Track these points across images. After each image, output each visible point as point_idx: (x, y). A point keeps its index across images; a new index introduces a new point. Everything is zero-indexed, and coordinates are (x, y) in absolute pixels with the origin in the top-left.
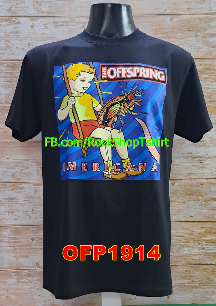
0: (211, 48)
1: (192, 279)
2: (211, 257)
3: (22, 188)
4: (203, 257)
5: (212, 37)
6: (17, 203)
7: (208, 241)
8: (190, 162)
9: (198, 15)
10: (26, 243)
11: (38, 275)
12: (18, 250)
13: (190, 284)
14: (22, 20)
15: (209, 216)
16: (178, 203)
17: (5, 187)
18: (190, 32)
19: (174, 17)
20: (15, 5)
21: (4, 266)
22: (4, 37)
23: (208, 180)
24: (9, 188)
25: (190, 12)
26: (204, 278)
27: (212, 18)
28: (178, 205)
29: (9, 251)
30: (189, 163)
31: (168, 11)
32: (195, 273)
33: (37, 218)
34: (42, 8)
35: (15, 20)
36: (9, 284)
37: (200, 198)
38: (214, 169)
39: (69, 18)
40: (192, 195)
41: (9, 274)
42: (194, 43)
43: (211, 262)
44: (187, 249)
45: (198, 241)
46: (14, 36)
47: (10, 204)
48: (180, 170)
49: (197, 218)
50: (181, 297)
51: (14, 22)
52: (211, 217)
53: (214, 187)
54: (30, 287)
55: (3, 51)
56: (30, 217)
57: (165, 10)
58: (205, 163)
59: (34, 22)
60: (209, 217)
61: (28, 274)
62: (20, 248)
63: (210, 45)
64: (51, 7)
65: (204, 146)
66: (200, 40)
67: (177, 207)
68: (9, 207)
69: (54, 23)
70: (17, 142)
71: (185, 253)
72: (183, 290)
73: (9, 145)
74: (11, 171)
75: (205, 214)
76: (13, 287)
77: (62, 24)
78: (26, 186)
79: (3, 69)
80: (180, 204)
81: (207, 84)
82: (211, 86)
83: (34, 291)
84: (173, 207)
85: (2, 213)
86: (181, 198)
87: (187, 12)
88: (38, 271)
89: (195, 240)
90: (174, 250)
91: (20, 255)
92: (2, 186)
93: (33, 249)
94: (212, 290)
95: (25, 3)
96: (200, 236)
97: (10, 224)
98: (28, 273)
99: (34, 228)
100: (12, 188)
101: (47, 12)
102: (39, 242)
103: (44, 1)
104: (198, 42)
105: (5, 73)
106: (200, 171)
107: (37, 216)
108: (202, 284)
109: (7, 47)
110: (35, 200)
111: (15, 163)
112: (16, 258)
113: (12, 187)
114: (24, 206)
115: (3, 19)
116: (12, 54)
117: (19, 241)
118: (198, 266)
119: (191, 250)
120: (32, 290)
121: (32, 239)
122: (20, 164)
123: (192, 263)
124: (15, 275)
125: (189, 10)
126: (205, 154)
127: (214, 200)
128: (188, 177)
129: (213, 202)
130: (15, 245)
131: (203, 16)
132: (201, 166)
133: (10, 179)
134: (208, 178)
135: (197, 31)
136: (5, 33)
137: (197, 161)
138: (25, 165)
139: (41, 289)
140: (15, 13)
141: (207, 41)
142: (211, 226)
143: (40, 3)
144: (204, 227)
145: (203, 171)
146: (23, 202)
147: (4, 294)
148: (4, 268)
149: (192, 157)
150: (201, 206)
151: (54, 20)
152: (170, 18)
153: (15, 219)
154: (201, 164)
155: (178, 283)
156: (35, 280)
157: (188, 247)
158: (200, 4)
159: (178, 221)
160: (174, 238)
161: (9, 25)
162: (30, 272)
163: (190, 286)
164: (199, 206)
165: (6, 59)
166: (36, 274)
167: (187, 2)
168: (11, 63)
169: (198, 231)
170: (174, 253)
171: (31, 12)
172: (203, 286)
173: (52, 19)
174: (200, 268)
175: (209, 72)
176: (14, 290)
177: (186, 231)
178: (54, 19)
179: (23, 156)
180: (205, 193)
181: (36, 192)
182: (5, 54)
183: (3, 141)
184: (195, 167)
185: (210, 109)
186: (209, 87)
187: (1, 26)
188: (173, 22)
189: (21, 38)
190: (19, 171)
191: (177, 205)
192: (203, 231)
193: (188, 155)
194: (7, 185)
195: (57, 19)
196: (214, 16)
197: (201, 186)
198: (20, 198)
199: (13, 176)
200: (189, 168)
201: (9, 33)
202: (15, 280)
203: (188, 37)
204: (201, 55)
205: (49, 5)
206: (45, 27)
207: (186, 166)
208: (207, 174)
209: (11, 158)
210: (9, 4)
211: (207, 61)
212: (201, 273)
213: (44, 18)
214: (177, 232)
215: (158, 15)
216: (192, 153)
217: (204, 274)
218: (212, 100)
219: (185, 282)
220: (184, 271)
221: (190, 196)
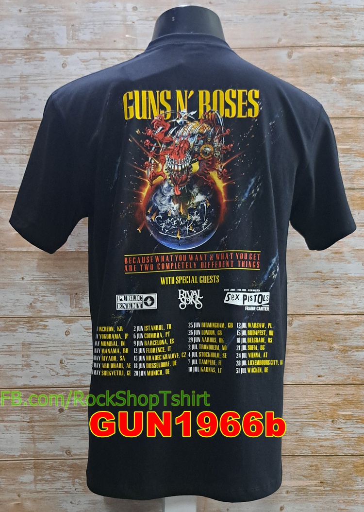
0: (353, 102)
1: (321, 479)
2: (353, 443)
3: (45, 327)
4: (339, 442)
5: (356, 84)
6: (36, 351)
7: (346, 417)
8: (319, 286)
9: (333, 48)
10: (50, 416)
11: (69, 469)
12: (36, 428)
13: (318, 488)
14: (48, 55)
15: (348, 376)
16: (299, 354)
17: (17, 325)
18: (319, 76)
19: (293, 51)
20: (37, 30)
21: (14, 454)
22: (19, 82)
23: (348, 316)
24: (23, 326)
25: (319, 43)
26: (340, 479)
27: (356, 53)
28: (299, 356)
29: (22, 429)
30: (317, 289)
31: (284, 42)
32: (326, 469)
33: (68, 376)
34: (80, 34)
35: (38, 55)
36: (22, 483)
37: (335, 346)
38: (357, 299)
39: (122, 53)
40: (322, 340)
41: (22, 466)
42: (325, 93)
43: (352, 452)
44: (312, 429)
45: (331, 417)
46: (35, 80)
47: (25, 353)
48: (303, 300)
49: (330, 379)
50: (301, 508)
51: (35, 57)
52: (352, 377)
53: (358, 328)
54: (56, 489)
55: (17, 106)
56: (57, 374)
57: (280, 40)
58: (343, 289)
59: (67, 58)
60: (350, 377)
61: (52, 468)
62: (39, 424)
63: (353, 96)
64: (95, 33)
65: (341, 260)
66: (336, 88)
67: (296, 360)
68: (23, 357)
69: (99, 59)
70: (37, 252)
71: (309, 435)
72: (305, 497)
73: (25, 256)
74: (28, 299)
75: (344, 371)
76: (28, 487)
77: (113, 62)
78: (51, 323)
79: (17, 134)
80: (302, 355)
81: (346, 159)
82: (353, 163)
83: (63, 495)
84: (290, 361)
85: (12, 366)
86: (302, 346)
87: (314, 44)
88: (69, 462)
89: (326, 415)
90: (291, 431)
91: (40, 436)
92: (14, 323)
93: (62, 426)
94: (354, 497)
95: (52, 26)
96: (335, 408)
97: (24, 385)
98: (52, 466)
99: (63, 391)
100: (28, 327)
101: (88, 42)
102: (71, 415)
103: (83, 24)
104: (334, 91)
105: (20, 140)
106: (336, 301)
107: (70, 372)
108: (337, 488)
109: (23, 99)
110: (65, 346)
111: (34, 286)
112: (34, 440)
113: (28, 325)
114: (48, 355)
115: (18, 53)
116: (32, 109)
117: (39, 413)
118: (330, 457)
119: (319, 431)
120: (58, 493)
121: (60, 409)
122: (41, 288)
123: (321, 452)
124: (31, 468)
125: (317, 39)
126: (344, 274)
127: (357, 349)
128: (315, 312)
129: (356, 353)
130: (33, 420)
131: (341, 50)
132: (336, 293)
133: (26, 312)
134: (348, 313)
135: (330, 74)
136: (21, 76)
137: (330, 284)
138: (50, 290)
139: (73, 492)
140: (37, 43)
141: (348, 90)
142: (352, 392)
143: (77, 28)
144: (340, 393)
145: (340, 302)
146: (46, 349)
147: (13, 500)
148: (13, 456)
149: (322, 278)
150: (335, 359)
151: (99, 55)
152: (287, 53)
153: (33, 377)
154: (337, 289)
155: (297, 485)
156: (64, 477)
157: (314, 425)
158: (337, 30)
159: (298, 382)
160: (292, 411)
161: (28, 63)
162: (55, 464)
163: (317, 490)
164: (333, 359)
165: (23, 118)
166: (66, 467)
167: (315, 27)
168: (31, 125)
169: (331, 400)
170: (291, 435)
171: (63, 41)
172: (339, 491)
173: (96, 54)
174: (333, 461)
175: (352, 140)
176: (30, 493)
177: (311, 401)
178: (100, 53)
179: (47, 274)
180: (341, 338)
181: (67, 333)
182: (20, 110)
183: (15, 250)
184: (327, 295)
185: (352, 200)
186: (350, 165)
187: (15, 64)
188: (292, 58)
189: (46, 83)
190: (41, 299)
191: (297, 358)
192: (340, 400)
193: (316, 275)
194: (20, 321)
195: (104, 54)
196: (359, 51)
197: (336, 325)
198: (42, 343)
199: (31, 306)
200: (316, 296)
201: (28, 76)
202: (32, 477)
203: (316, 83)
204: (339, 113)
205: (92, 31)
206: (84, 67)
207: (313, 293)
208: (346, 306)
209: (27, 278)
210: (27, 28)
211: (347, 122)
212: (335, 470)
213: (83, 52)
214: (296, 401)
215: (268, 48)
216: (321, 273)
217: (341, 472)
218: (355, 185)
219: (309, 484)
220: (307, 466)
221: (318, 342)
